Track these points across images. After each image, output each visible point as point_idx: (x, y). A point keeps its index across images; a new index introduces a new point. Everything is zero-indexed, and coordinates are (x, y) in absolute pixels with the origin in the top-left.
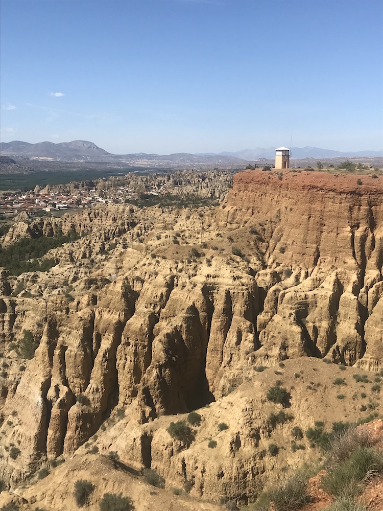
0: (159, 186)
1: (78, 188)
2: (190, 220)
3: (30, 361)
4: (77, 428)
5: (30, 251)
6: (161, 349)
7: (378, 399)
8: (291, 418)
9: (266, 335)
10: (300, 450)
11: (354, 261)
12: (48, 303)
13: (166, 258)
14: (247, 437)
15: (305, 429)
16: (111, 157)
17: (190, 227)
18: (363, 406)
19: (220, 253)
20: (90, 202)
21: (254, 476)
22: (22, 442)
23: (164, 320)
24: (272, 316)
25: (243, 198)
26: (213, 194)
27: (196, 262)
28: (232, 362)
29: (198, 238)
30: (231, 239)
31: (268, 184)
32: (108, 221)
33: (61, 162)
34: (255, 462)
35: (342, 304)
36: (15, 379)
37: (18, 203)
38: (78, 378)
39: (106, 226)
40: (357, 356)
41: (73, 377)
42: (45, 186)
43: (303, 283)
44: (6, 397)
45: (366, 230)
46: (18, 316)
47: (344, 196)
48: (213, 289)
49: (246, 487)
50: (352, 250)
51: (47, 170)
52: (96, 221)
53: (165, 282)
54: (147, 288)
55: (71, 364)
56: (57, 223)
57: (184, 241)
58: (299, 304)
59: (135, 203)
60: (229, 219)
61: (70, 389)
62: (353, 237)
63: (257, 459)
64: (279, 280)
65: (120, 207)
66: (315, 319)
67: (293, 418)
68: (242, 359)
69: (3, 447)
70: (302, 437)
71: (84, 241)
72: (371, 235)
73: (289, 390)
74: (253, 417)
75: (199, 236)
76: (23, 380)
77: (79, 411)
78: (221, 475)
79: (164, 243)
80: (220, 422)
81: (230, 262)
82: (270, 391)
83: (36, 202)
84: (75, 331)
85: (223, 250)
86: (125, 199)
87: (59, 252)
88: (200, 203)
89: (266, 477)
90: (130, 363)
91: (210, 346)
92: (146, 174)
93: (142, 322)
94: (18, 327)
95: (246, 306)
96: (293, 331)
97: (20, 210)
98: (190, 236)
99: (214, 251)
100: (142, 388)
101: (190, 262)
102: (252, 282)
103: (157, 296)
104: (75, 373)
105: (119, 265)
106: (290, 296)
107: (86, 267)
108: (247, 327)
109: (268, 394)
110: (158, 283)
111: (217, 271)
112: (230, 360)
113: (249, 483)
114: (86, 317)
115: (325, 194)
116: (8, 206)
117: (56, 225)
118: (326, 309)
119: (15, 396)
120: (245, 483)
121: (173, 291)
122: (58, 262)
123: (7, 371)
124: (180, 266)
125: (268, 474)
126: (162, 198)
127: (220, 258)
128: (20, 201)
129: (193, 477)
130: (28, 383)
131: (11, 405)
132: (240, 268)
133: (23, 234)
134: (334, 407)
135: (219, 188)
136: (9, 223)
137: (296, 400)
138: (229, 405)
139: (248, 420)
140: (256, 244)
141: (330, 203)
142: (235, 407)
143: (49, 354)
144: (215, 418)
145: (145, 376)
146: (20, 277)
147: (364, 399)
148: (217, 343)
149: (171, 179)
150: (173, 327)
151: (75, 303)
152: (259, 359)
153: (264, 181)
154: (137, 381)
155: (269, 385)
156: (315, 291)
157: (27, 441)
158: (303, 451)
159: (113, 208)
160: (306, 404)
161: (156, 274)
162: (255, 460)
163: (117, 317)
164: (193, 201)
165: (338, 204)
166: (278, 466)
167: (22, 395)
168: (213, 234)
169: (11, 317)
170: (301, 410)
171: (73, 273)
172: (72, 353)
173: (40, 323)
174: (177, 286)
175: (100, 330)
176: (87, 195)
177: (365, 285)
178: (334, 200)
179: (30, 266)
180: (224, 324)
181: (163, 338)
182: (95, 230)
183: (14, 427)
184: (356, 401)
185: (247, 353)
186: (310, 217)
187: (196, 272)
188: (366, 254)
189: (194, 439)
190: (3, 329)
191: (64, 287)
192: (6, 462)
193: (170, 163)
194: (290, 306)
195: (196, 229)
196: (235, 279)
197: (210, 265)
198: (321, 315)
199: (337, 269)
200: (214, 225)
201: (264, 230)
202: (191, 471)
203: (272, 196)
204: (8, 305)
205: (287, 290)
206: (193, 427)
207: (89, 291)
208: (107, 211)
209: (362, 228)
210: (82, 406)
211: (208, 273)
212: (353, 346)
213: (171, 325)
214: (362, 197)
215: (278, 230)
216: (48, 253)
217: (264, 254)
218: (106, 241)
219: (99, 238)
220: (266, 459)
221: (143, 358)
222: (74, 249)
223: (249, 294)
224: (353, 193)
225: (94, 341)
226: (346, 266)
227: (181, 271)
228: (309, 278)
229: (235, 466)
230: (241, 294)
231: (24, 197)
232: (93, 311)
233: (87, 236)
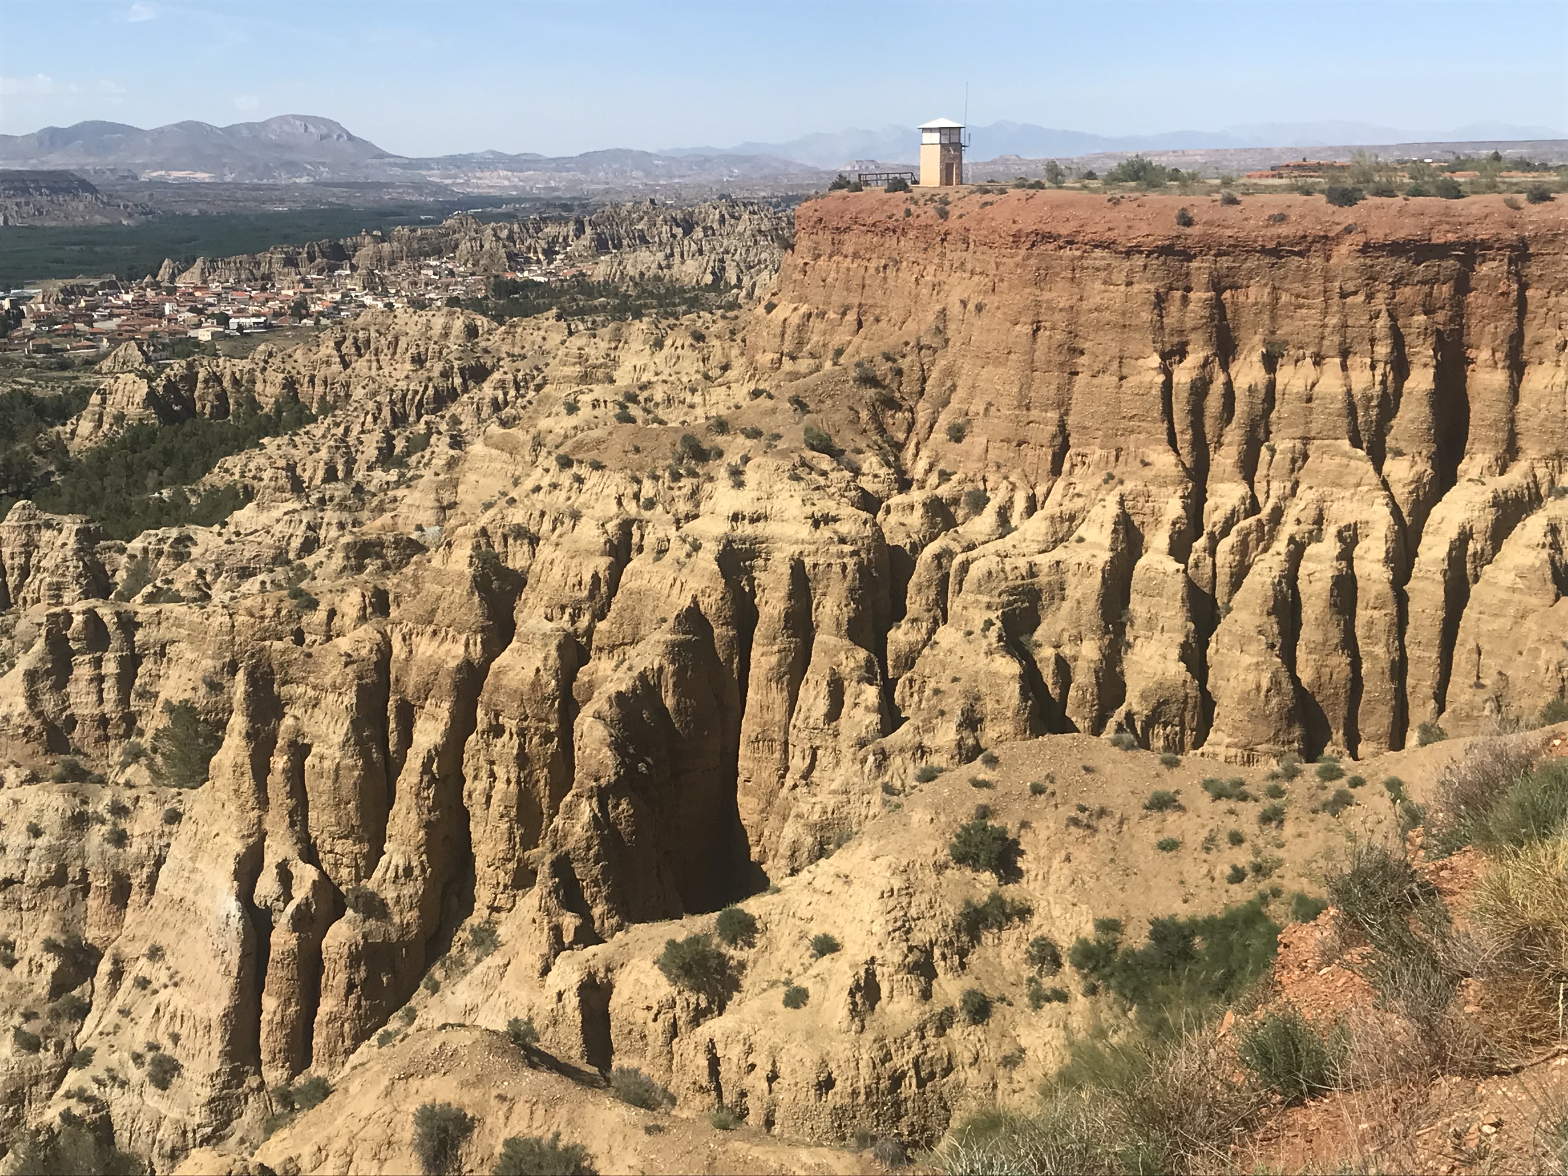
0: (550, 253)
1: (296, 266)
2: (666, 350)
3: (195, 792)
4: (351, 987)
5: (160, 465)
6: (602, 742)
7: (1281, 846)
8: (1025, 913)
9: (916, 688)
10: (1055, 1004)
11: (1171, 458)
12: (236, 617)
13: (603, 467)
14: (897, 972)
15: (1065, 942)
16: (396, 165)
17: (667, 371)
18: (1234, 868)
19: (769, 446)
20: (337, 307)
21: (921, 1084)
22: (183, 1037)
23: (604, 655)
24: (932, 631)
25: (829, 280)
26: (719, 275)
27: (695, 475)
28: (816, 774)
29: (692, 406)
30: (799, 404)
31: (904, 233)
32: (398, 366)
33: (237, 185)
34: (925, 1042)
35: (1139, 587)
36: (150, 848)
37: (111, 316)
38: (346, 837)
39: (392, 382)
40: (1189, 739)
41: (332, 836)
42: (190, 262)
43: (1021, 529)
44: (126, 906)
45: (1206, 363)
46: (144, 660)
47: (1139, 261)
48: (753, 554)
49: (899, 1117)
50: (1166, 425)
51: (195, 212)
52: (360, 365)
53: (602, 540)
54: (549, 560)
55: (324, 798)
56: (238, 376)
57: (651, 416)
58: (1012, 591)
59: (478, 306)
60: (786, 343)
61: (323, 874)
62: (1167, 386)
63: (930, 1033)
64: (950, 523)
65: (433, 320)
66: (1060, 635)
67: (1029, 911)
68: (846, 763)
69: (126, 1055)
70: (1060, 965)
71: (329, 429)
72: (1220, 379)
73: (1014, 830)
74: (913, 912)
75: (697, 399)
76: (176, 852)
77: (355, 937)
78: (826, 1085)
79: (588, 423)
80: (815, 930)
81: (802, 472)
82: (958, 836)
83: (167, 312)
84: (331, 697)
85: (778, 437)
86: (446, 296)
87: (252, 466)
88: (679, 305)
89: (958, 1087)
90: (505, 786)
91: (749, 728)
92: (510, 217)
93: (539, 664)
94: (146, 695)
95: (853, 605)
96: (995, 674)
97: (116, 339)
98: (669, 401)
99: (749, 443)
100: (548, 859)
101: (676, 477)
102: (868, 531)
103: (580, 583)
104: (339, 824)
105: (447, 497)
106: (985, 571)
107: (342, 506)
108: (860, 667)
109: (953, 847)
110: (583, 545)
111: (763, 503)
112: (812, 767)
113: (910, 1104)
114: (364, 652)
115: (1082, 257)
116: (80, 326)
117: (236, 382)
118: (1091, 604)
119: (154, 902)
120: (897, 1104)
121: (630, 566)
122: (249, 495)
123: (124, 824)
124: (648, 489)
125: (962, 1076)
126: (562, 292)
127: (771, 463)
128: (117, 311)
129: (743, 1094)
130: (193, 859)
131: (143, 930)
132: (833, 490)
133: (133, 412)
134: (1149, 876)
135: (737, 257)
136: (85, 379)
137: (1037, 859)
138: (840, 882)
139: (899, 924)
140: (875, 417)
141: (1098, 285)
142: (856, 886)
143: (253, 768)
144: (798, 922)
145: (558, 821)
146: (136, 545)
147: (1236, 849)
148: (768, 716)
149: (588, 230)
150: (635, 673)
151: (321, 615)
152: (898, 760)
153: (891, 224)
154: (529, 842)
155: (955, 821)
156: (1059, 553)
157: (200, 1033)
158: (1062, 1005)
159: (411, 323)
160: (1066, 871)
161: (576, 516)
162: (923, 1037)
163: (459, 650)
164: (659, 297)
165: (1122, 288)
166: (992, 1053)
167: (177, 897)
168: (741, 392)
169: (122, 662)
170: (1051, 889)
171: (303, 527)
172: (327, 764)
173: (216, 679)
174: (640, 549)
175: (410, 690)
176: (326, 288)
177: (1207, 529)
178: (1110, 273)
179: (161, 509)
180: (790, 659)
181: (607, 707)
182: (358, 393)
183: (155, 992)
184: (1212, 856)
185: (862, 744)
186: (1038, 329)
187: (697, 506)
188: (1209, 437)
189: (736, 986)
190: (101, 701)
191: (279, 569)
192: (136, 1100)
193: (581, 182)
194: (985, 599)
195: (685, 379)
196: (816, 524)
197: (739, 485)
198: (1077, 624)
199: (1121, 482)
200: (739, 366)
201: (899, 372)
202: (734, 1077)
203: (916, 269)
204: (111, 628)
205: (974, 554)
206: (732, 952)
207: (364, 576)
208: (393, 332)
209: (1194, 358)
210: (364, 921)
211: (736, 507)
212: (1174, 711)
213: (630, 669)
214: (1194, 264)
215: (941, 371)
216: (216, 470)
217: (900, 447)
218: (395, 427)
219: (375, 419)
220: (955, 1032)
221: (546, 770)
222: (297, 454)
223: (861, 567)
224: (1165, 251)
225: (392, 725)
226: (1149, 473)
227: (650, 504)
228: (1039, 514)
229: (866, 1057)
230: (837, 569)
231: (129, 298)
232: (384, 634)
233: (338, 412)
